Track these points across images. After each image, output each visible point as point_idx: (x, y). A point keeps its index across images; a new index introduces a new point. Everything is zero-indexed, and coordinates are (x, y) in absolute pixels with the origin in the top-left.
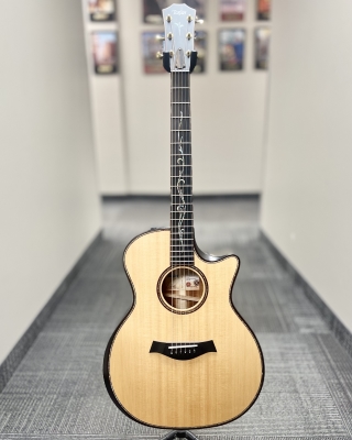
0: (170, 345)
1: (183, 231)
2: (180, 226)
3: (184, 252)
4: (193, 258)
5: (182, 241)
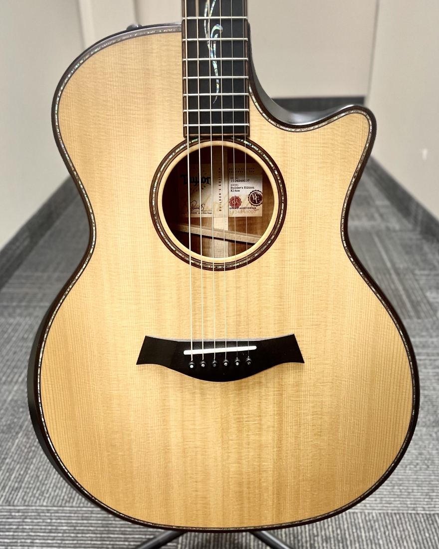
0: (186, 345)
1: (217, 31)
2: (210, 17)
3: (222, 94)
4: (248, 113)
5: (215, 66)
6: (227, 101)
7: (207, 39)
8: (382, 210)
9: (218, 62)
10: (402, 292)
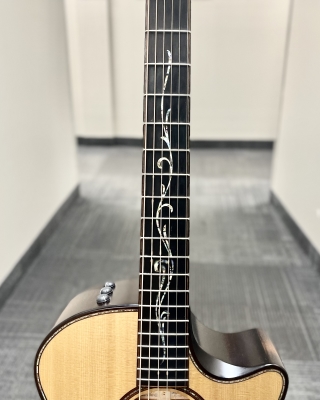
1: (165, 315)
2: (160, 306)
3: (168, 359)
4: (188, 372)
5: (163, 338)
6: (172, 364)
7: (158, 320)
8: (288, 246)
9: (165, 337)
10: (305, 332)
